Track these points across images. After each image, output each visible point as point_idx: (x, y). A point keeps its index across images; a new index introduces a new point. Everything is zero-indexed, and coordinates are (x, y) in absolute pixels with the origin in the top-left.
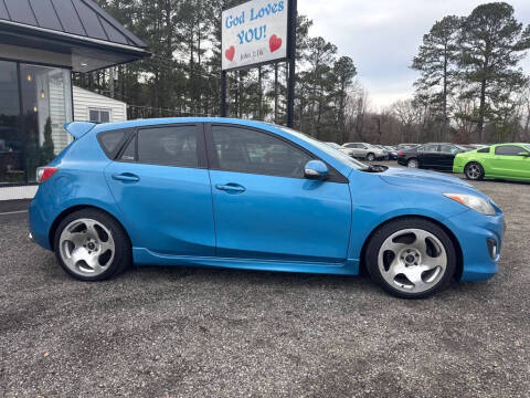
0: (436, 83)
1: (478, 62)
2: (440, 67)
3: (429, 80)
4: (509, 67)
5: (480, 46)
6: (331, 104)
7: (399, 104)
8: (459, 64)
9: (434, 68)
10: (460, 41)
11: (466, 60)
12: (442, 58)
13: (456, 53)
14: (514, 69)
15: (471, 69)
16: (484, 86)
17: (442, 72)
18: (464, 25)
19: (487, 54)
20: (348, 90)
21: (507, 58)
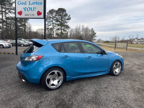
0: (50, 25)
1: (60, 21)
2: (51, 21)
3: (49, 24)
4: (66, 24)
5: (60, 18)
6: (21, 28)
7: (39, 29)
8: (56, 21)
9: (50, 21)
10: (55, 16)
11: (57, 21)
12: (52, 19)
13: (55, 18)
14: (67, 24)
15: (58, 23)
16: (61, 27)
17: (52, 23)
18: (56, 12)
19: (62, 20)
20: (26, 24)
21: (65, 22)
